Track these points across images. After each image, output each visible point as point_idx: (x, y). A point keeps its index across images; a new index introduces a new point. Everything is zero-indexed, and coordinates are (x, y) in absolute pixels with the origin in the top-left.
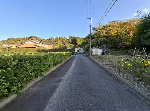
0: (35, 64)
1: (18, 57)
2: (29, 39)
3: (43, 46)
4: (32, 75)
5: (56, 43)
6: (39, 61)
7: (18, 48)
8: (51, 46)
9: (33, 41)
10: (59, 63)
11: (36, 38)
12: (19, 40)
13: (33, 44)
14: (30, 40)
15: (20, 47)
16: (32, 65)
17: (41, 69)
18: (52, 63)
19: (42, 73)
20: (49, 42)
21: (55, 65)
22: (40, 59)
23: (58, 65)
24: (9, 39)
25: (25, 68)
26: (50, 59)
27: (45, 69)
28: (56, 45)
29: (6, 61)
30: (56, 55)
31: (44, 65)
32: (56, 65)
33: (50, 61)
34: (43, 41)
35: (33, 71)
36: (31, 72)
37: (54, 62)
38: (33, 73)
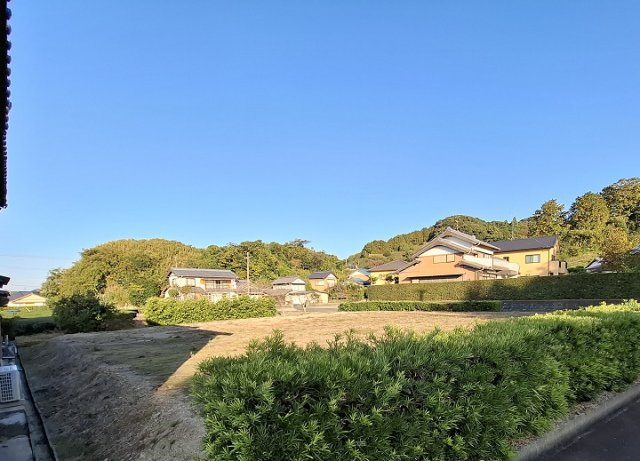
0: (471, 393)
1: (404, 358)
2: (432, 237)
3: (498, 262)
4: (457, 448)
5: (582, 231)
6: (491, 372)
7: (393, 282)
8: (545, 256)
9: (451, 242)
10: (608, 389)
11: (464, 225)
12: (396, 244)
13: (452, 257)
14: (439, 239)
15: (402, 277)
16: (454, 397)
17: (495, 418)
18: (561, 390)
19: (504, 443)
20: (532, 232)
21: (583, 397)
22: (494, 365)
23: (604, 405)
24: (367, 249)
25: (429, 409)
26: (551, 364)
27: (517, 420)
28: (577, 246)
29: (368, 375)
30: (594, 335)
31: (515, 400)
32: (587, 400)
33: (552, 375)
34: (498, 233)
35: (461, 429)
36: (452, 433)
37: (576, 378)
38: (461, 439)
